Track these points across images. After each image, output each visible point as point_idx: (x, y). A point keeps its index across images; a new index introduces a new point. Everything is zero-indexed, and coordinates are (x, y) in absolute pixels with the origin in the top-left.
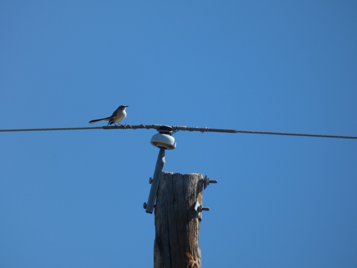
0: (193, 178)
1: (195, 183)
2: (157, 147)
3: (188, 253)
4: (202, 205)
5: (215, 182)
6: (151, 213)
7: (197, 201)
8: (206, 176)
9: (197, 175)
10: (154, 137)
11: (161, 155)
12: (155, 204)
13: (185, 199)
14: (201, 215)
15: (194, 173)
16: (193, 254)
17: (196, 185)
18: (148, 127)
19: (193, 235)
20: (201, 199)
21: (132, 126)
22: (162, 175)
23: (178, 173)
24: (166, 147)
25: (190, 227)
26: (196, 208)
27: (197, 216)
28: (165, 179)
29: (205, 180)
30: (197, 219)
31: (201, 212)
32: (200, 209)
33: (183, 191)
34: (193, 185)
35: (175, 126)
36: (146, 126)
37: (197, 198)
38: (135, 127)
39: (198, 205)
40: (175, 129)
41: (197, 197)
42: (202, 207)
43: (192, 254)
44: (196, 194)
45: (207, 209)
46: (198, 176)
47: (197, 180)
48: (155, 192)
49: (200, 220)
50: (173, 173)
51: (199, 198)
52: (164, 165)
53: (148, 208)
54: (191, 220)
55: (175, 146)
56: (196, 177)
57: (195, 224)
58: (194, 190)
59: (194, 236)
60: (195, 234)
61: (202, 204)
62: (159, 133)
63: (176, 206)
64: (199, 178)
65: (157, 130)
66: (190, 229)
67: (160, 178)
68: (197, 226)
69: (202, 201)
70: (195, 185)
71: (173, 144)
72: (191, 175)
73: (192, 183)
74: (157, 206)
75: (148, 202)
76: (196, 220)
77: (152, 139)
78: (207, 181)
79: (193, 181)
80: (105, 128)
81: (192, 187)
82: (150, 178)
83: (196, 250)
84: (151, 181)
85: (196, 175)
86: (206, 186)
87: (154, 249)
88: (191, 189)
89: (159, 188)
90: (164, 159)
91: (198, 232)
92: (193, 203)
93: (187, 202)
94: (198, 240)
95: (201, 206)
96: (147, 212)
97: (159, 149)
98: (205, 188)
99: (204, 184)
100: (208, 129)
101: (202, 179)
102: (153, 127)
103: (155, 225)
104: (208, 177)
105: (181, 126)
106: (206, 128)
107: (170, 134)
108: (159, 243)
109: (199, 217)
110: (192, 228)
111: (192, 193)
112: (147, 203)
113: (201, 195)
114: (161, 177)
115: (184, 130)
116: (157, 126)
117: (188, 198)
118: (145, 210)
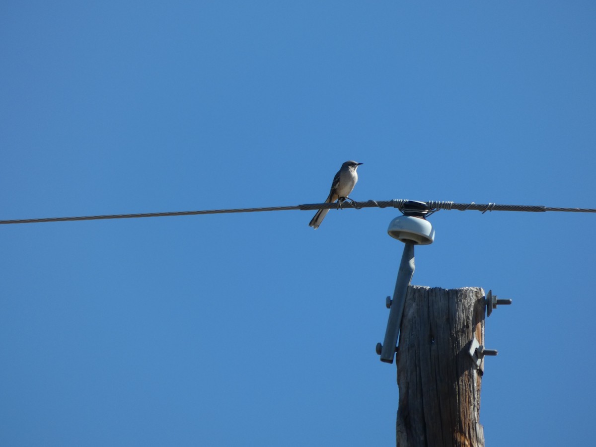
0: (466, 296)
1: (469, 304)
2: (400, 240)
3: (458, 434)
4: (483, 345)
5: (507, 302)
6: (391, 362)
7: (473, 337)
8: (490, 292)
9: (474, 291)
10: (393, 223)
11: (408, 254)
12: (397, 345)
13: (452, 336)
14: (483, 363)
15: (467, 288)
16: (467, 435)
17: (472, 309)
18: (383, 205)
19: (467, 400)
20: (482, 333)
22: (409, 291)
23: (443, 288)
24: (416, 241)
25: (461, 387)
26: (472, 351)
27: (474, 366)
28: (414, 299)
29: (488, 299)
30: (475, 371)
31: (481, 358)
32: (479, 353)
33: (448, 320)
34: (466, 309)
36: (378, 203)
37: (474, 333)
38: (358, 205)
39: (475, 345)
40: (433, 207)
41: (474, 330)
42: (484, 349)
43: (465, 437)
44: (472, 326)
45: (493, 353)
46: (476, 292)
47: (474, 300)
48: (397, 323)
49: (480, 373)
50: (428, 288)
51: (478, 332)
52: (413, 273)
53: (385, 352)
54: (463, 373)
55: (433, 238)
56: (471, 294)
57: (471, 380)
58: (468, 318)
59: (469, 402)
60: (472, 399)
61: (485, 343)
62: (403, 214)
63: (434, 347)
64: (477, 296)
65: (400, 210)
66: (461, 391)
67: (406, 299)
68: (475, 385)
69: (483, 339)
70: (469, 309)
71: (428, 234)
72: (461, 291)
73: (463, 304)
74: (401, 349)
75: (384, 342)
76: (473, 373)
77: (389, 228)
78: (493, 301)
79: (466, 302)
80: (304, 207)
81: (463, 313)
82: (388, 298)
83: (475, 429)
84: (390, 303)
85: (471, 290)
86: (491, 311)
87: (397, 429)
88: (462, 316)
89: (403, 316)
90: (412, 263)
91: (476, 396)
92: (465, 341)
93: (456, 340)
94: (478, 410)
95: (481, 347)
96: (383, 360)
97: (403, 245)
98: (489, 314)
99: (486, 306)
100: (493, 205)
101: (484, 298)
102: (391, 204)
103: (398, 384)
104: (493, 294)
105: (443, 202)
106: (490, 204)
107: (423, 216)
108: (405, 416)
109: (478, 368)
110: (464, 387)
111: (464, 324)
112: (382, 344)
113: (482, 327)
114: (407, 295)
115: (450, 209)
116: (399, 202)
117: (457, 333)
118: (379, 356)
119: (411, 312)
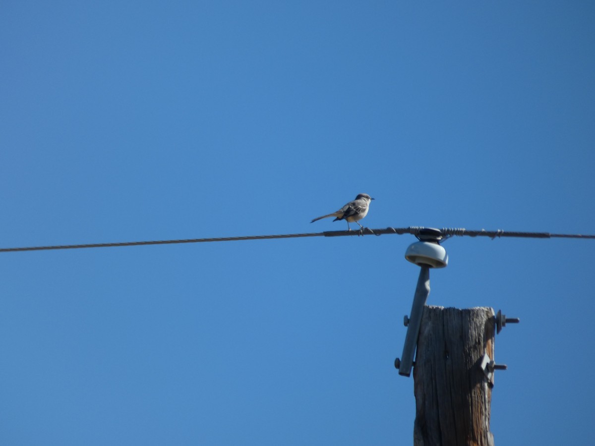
0: (477, 315)
1: (481, 323)
2: (416, 264)
3: (471, 442)
4: (493, 360)
5: (516, 321)
6: (408, 375)
7: (484, 353)
8: (500, 312)
9: (485, 310)
10: (410, 249)
11: (424, 277)
12: (414, 360)
13: (464, 351)
14: (493, 377)
15: (478, 307)
16: (479, 443)
17: (483, 327)
18: (400, 231)
19: (479, 411)
20: (492, 349)
21: (373, 231)
22: (425, 310)
23: (456, 308)
24: (431, 264)
25: (473, 398)
26: (484, 366)
27: (485, 379)
28: (429, 318)
29: (497, 317)
30: (486, 384)
31: (492, 372)
32: (490, 368)
33: (461, 337)
34: (477, 327)
35: (446, 229)
36: (396, 230)
37: (485, 349)
38: (378, 232)
39: (486, 360)
40: (446, 234)
41: (485, 346)
42: (495, 363)
43: (478, 444)
44: (484, 341)
45: (503, 368)
46: (487, 311)
47: (485, 319)
48: (414, 339)
49: (491, 385)
50: (443, 308)
51: (489, 348)
52: (429, 294)
53: (402, 366)
54: (475, 385)
55: (447, 262)
56: (482, 314)
57: (483, 392)
58: (479, 335)
59: (481, 412)
60: (483, 409)
61: (494, 358)
62: (418, 240)
63: (449, 362)
64: (487, 315)
65: (416, 237)
66: (474, 402)
67: (422, 316)
68: (486, 396)
69: (493, 355)
70: (480, 326)
71: (442, 258)
72: (473, 310)
73: (475, 323)
74: (418, 364)
75: (402, 359)
76: (484, 386)
77: (407, 252)
78: (502, 320)
79: (477, 321)
80: (328, 234)
81: (475, 330)
82: (406, 317)
83: (486, 437)
84: (407, 322)
85: (483, 310)
86: (501, 328)
87: (414, 437)
88: (474, 333)
89: (420, 333)
90: (428, 285)
91: (487, 407)
92: (477, 357)
93: (469, 355)
94: (488, 419)
95: (492, 362)
96: (401, 374)
97: (419, 268)
98: (498, 332)
99: (496, 324)
100: (501, 232)
101: (494, 317)
102: (409, 231)
103: (415, 396)
104: (503, 313)
105: (456, 229)
106: (499, 231)
107: (438, 242)
108: (422, 426)
109: (489, 381)
110: (477, 399)
111: (475, 340)
112: (400, 360)
113: (492, 343)
114: (423, 314)
115: (462, 235)
116: (416, 230)
117: (469, 349)
118: (397, 371)
119: (427, 330)
